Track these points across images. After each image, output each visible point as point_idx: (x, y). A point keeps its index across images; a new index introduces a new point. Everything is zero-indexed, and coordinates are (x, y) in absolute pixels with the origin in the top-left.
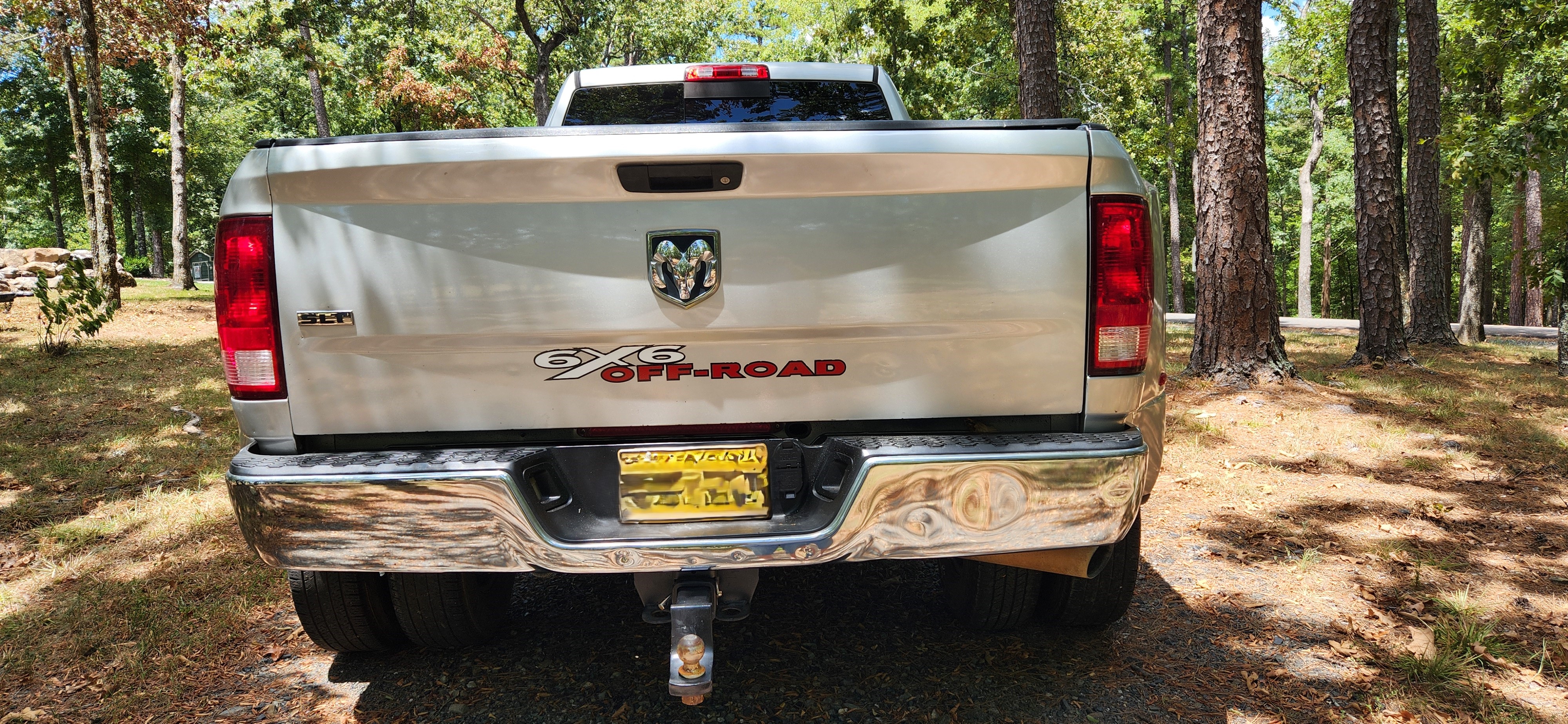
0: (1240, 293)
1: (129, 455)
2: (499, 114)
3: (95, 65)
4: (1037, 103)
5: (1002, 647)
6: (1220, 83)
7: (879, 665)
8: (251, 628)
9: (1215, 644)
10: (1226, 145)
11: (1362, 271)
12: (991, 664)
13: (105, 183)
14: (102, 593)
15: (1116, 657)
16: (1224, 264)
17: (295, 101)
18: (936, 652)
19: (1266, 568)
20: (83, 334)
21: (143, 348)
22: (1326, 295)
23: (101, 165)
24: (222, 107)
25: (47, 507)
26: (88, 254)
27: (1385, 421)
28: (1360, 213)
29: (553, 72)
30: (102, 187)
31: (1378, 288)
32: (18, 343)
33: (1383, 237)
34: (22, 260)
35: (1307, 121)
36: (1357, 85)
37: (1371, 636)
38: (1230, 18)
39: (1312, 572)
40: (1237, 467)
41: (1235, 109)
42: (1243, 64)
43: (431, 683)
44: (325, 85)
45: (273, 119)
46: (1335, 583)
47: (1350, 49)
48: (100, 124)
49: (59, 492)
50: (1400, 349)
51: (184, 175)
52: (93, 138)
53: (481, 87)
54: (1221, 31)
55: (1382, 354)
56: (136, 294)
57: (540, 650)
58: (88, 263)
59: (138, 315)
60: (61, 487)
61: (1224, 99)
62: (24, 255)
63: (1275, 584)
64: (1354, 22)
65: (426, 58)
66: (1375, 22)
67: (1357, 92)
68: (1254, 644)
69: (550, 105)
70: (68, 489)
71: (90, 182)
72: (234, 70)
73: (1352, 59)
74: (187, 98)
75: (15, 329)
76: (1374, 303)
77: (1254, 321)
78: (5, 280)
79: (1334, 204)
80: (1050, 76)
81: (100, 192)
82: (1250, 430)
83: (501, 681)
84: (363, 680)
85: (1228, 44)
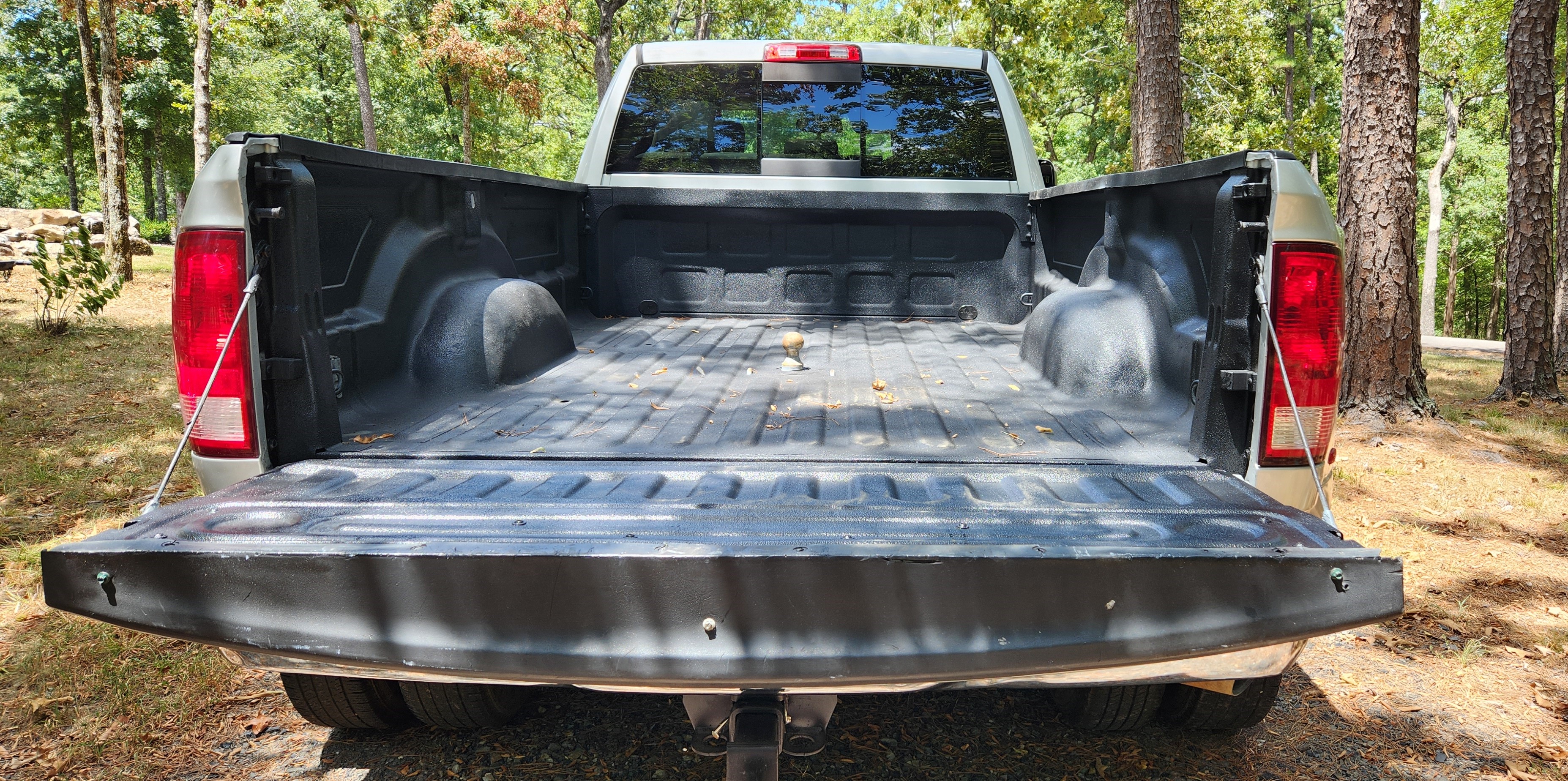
0: (1379, 320)
1: (119, 461)
2: (557, 78)
3: (109, 10)
4: (1155, 93)
5: (1116, 752)
6: (1368, 81)
7: (970, 771)
8: (236, 690)
9: (1366, 758)
10: (1372, 153)
11: (1510, 296)
12: (1103, 775)
13: (119, 142)
14: (69, 638)
15: (1249, 770)
16: (1364, 287)
17: (335, 56)
18: (1037, 756)
19: (1419, 659)
20: (86, 310)
21: (151, 329)
22: (1450, 310)
23: (113, 121)
24: (256, 60)
25: (19, 523)
26: (99, 217)
27: (1541, 474)
28: (1512, 231)
29: (617, 34)
30: (114, 146)
31: (1529, 316)
32: (15, 317)
33: (1537, 259)
34: (28, 222)
35: (1439, 118)
36: (1517, 86)
37: (1550, 756)
38: (1384, 7)
39: (1474, 667)
40: (1376, 525)
41: (1384, 112)
42: (1397, 60)
43: (441, 773)
44: (367, 41)
45: (311, 74)
46: (1502, 682)
47: (1510, 45)
48: (114, 76)
49: (36, 505)
50: (1548, 385)
51: (208, 134)
52: (106, 90)
53: (536, 48)
54: (1374, 21)
55: (1528, 390)
56: (152, 264)
57: (571, 735)
58: (99, 228)
59: (151, 289)
60: (38, 498)
61: (1372, 99)
62: (31, 216)
63: (1432, 681)
64: (1516, 15)
65: (478, 15)
66: (1540, 16)
67: (1516, 94)
68: (1411, 760)
69: (612, 72)
70: (46, 501)
71: (102, 139)
72: (264, 20)
73: (1512, 57)
74: (215, 48)
75: (14, 301)
76: (1523, 333)
77: (1394, 352)
78: (8, 243)
79: (1463, 211)
80: (1171, 63)
81: (112, 151)
82: (1387, 478)
83: (524, 774)
84: (361, 766)
85: (1381, 37)
